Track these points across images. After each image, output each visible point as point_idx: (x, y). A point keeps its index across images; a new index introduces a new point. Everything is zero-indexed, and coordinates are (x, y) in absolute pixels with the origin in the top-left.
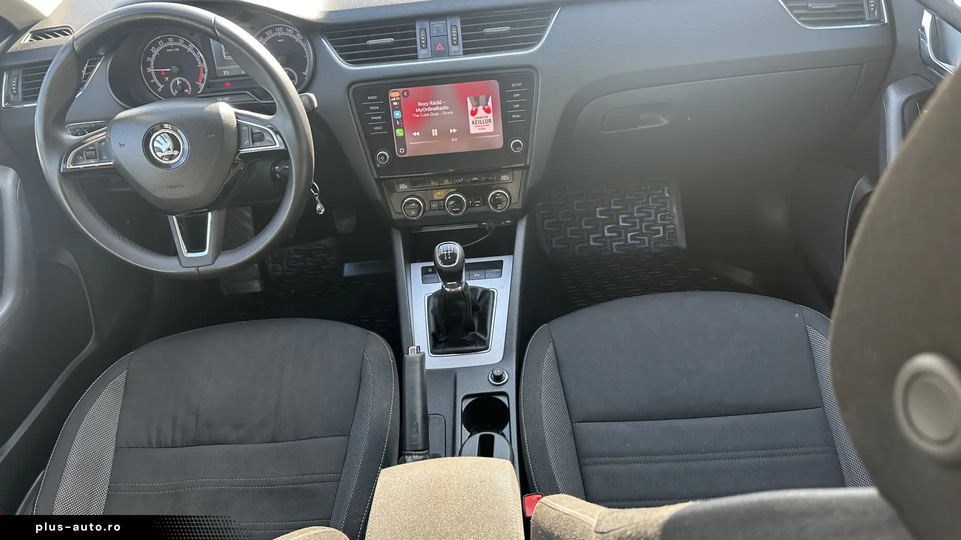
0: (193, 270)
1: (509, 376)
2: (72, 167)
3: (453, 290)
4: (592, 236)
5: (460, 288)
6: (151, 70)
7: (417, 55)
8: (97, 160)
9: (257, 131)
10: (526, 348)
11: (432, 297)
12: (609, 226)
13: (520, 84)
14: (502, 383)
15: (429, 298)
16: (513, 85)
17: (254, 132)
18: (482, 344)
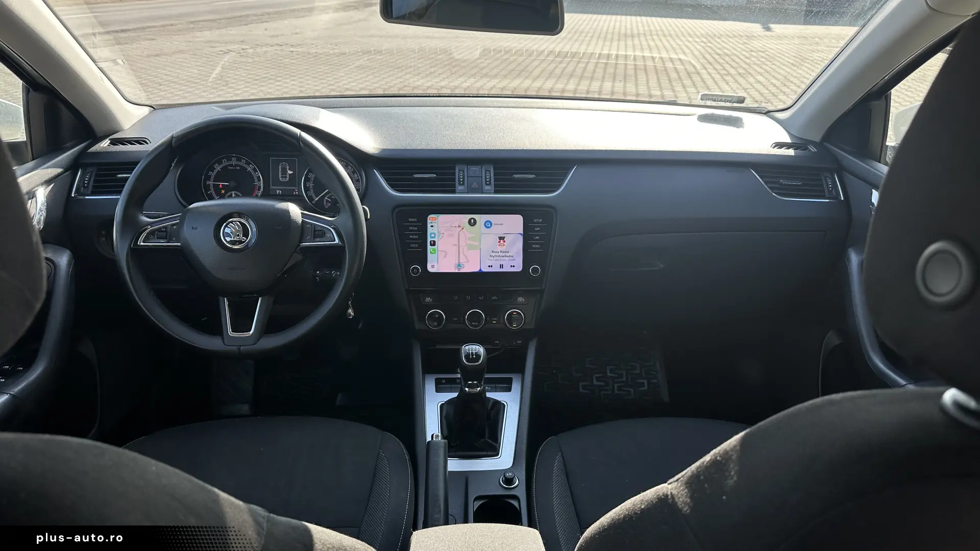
0: (235, 348)
1: (519, 483)
2: (142, 244)
3: (471, 390)
4: (581, 384)
5: (479, 389)
6: (211, 183)
7: (455, 190)
8: (166, 241)
9: (319, 228)
10: (536, 455)
11: (445, 406)
12: (597, 375)
13: (541, 220)
14: (513, 486)
15: (442, 406)
16: (535, 221)
17: (316, 229)
18: (493, 450)
